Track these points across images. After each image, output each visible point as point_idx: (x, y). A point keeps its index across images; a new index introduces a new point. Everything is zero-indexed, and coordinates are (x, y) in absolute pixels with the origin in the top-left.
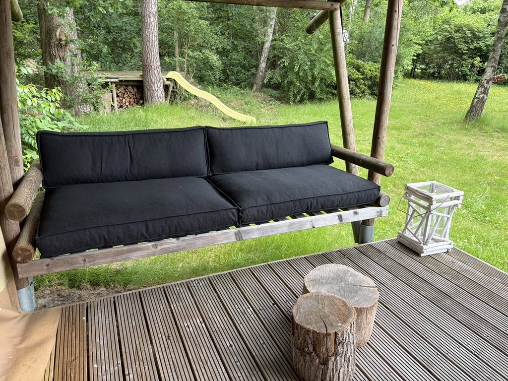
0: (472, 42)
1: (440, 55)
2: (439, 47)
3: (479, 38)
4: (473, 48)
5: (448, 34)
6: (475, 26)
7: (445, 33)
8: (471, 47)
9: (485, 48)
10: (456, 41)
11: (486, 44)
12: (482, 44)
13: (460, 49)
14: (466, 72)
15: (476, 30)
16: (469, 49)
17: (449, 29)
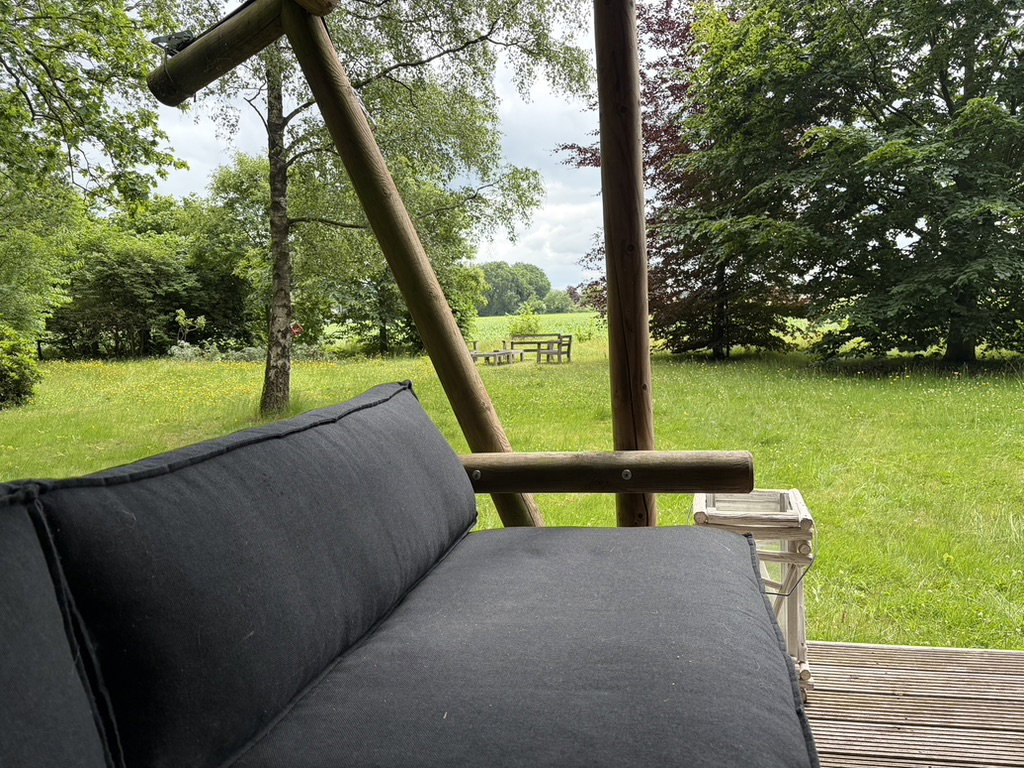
0: (158, 283)
1: (97, 310)
2: (93, 294)
3: (168, 277)
4: (164, 294)
5: (105, 268)
6: (156, 254)
7: (98, 267)
8: (159, 292)
9: (184, 293)
10: (127, 282)
11: (185, 285)
12: (177, 287)
13: (138, 297)
14: (162, 338)
15: (159, 260)
16: (155, 296)
17: (106, 260)
